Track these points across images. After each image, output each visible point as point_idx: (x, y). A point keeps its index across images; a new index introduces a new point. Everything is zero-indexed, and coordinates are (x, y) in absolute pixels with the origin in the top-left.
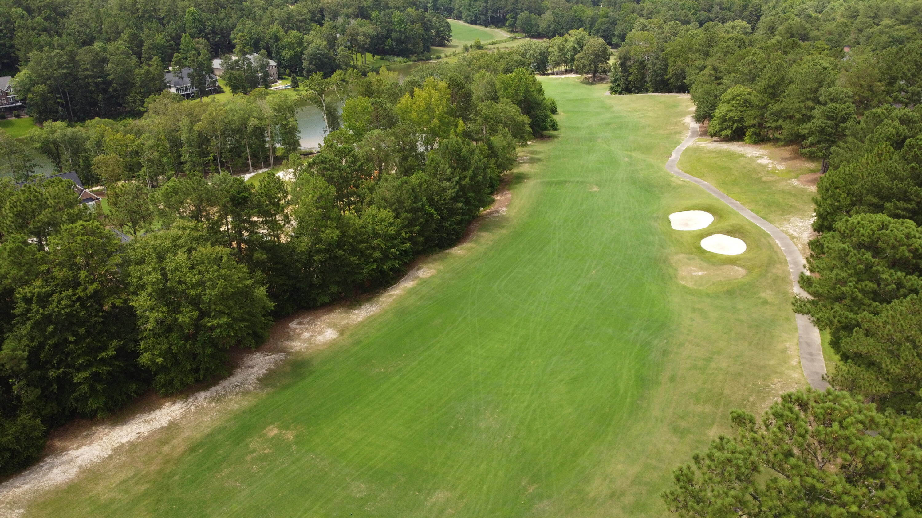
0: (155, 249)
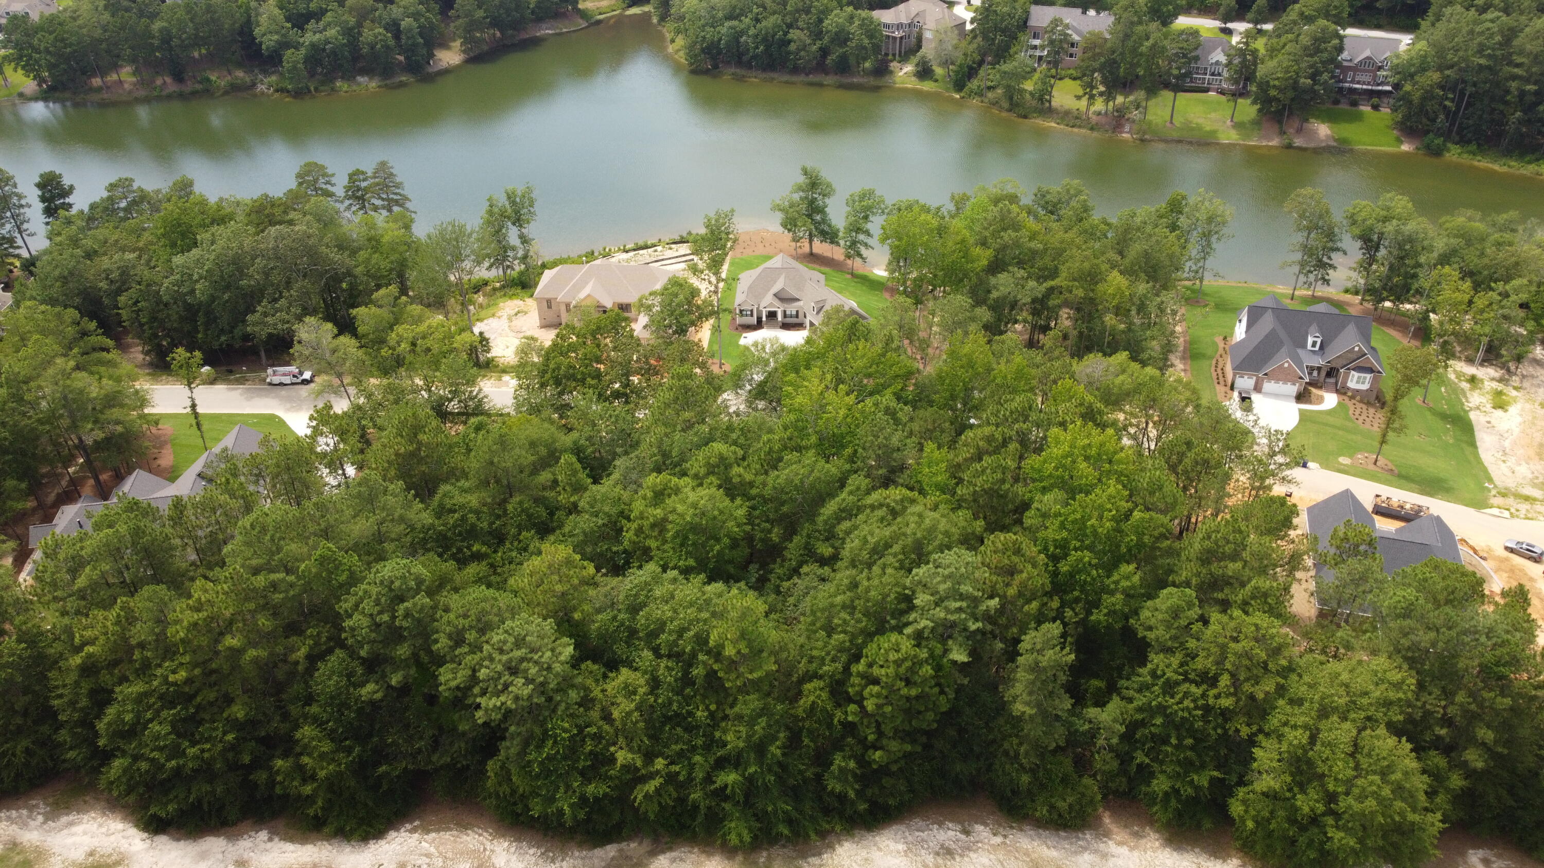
0: (1322, 699)
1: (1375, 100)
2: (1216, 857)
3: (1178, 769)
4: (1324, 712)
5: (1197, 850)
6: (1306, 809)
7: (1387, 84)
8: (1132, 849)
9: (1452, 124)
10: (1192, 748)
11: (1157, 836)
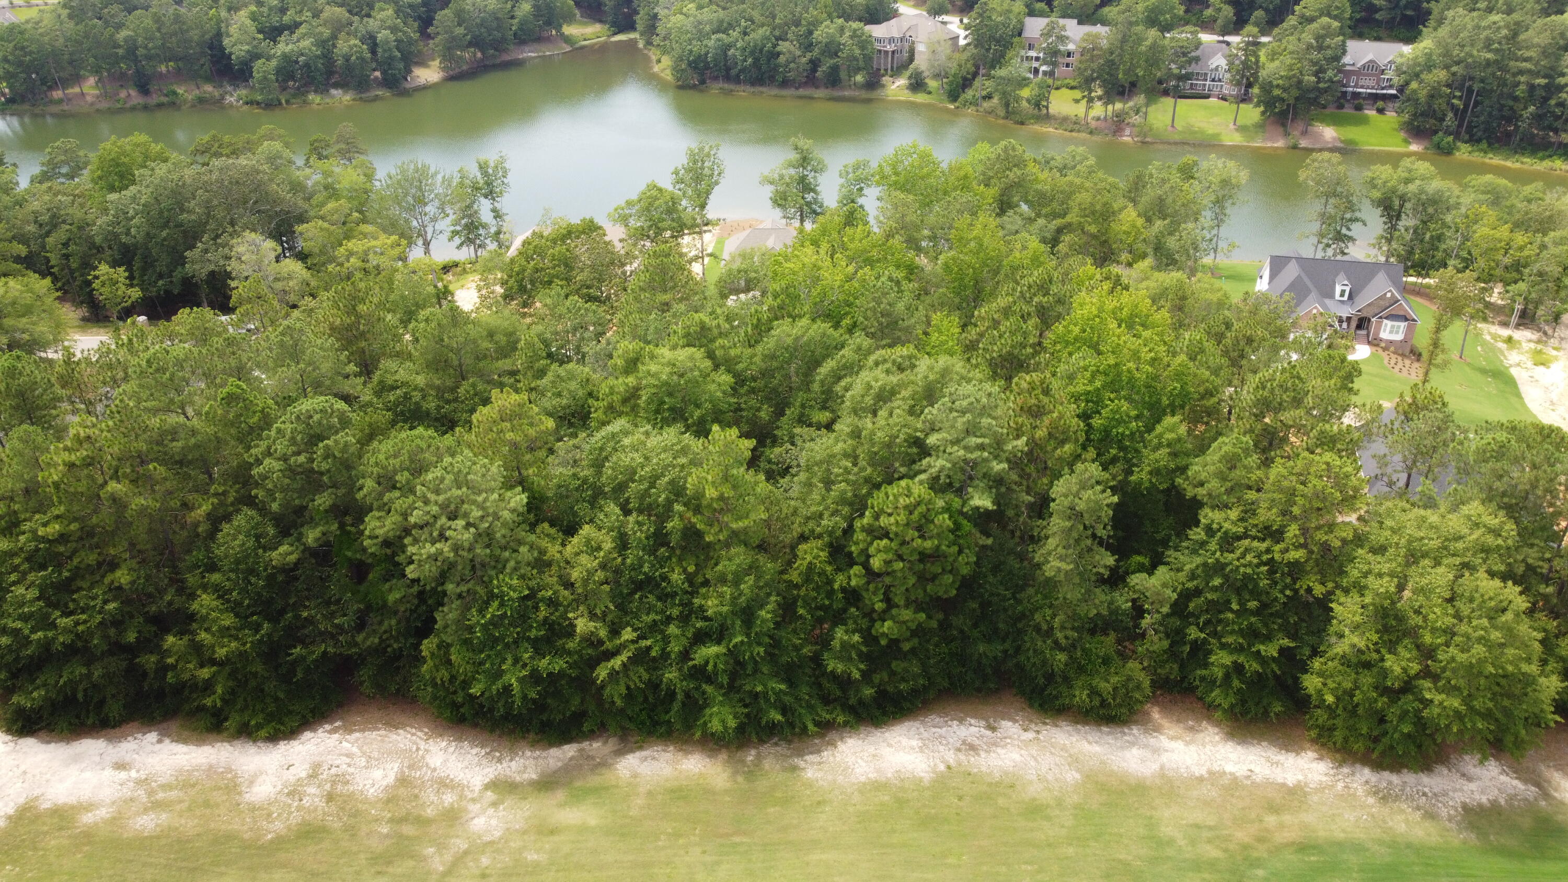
0: (1410, 542)
1: (1380, 104)
2: (1287, 751)
3: (1241, 641)
4: (1413, 557)
5: (1264, 744)
6: (1397, 670)
7: (1391, 87)
8: (1187, 744)
9: (1460, 126)
10: (1257, 612)
11: (1216, 730)
